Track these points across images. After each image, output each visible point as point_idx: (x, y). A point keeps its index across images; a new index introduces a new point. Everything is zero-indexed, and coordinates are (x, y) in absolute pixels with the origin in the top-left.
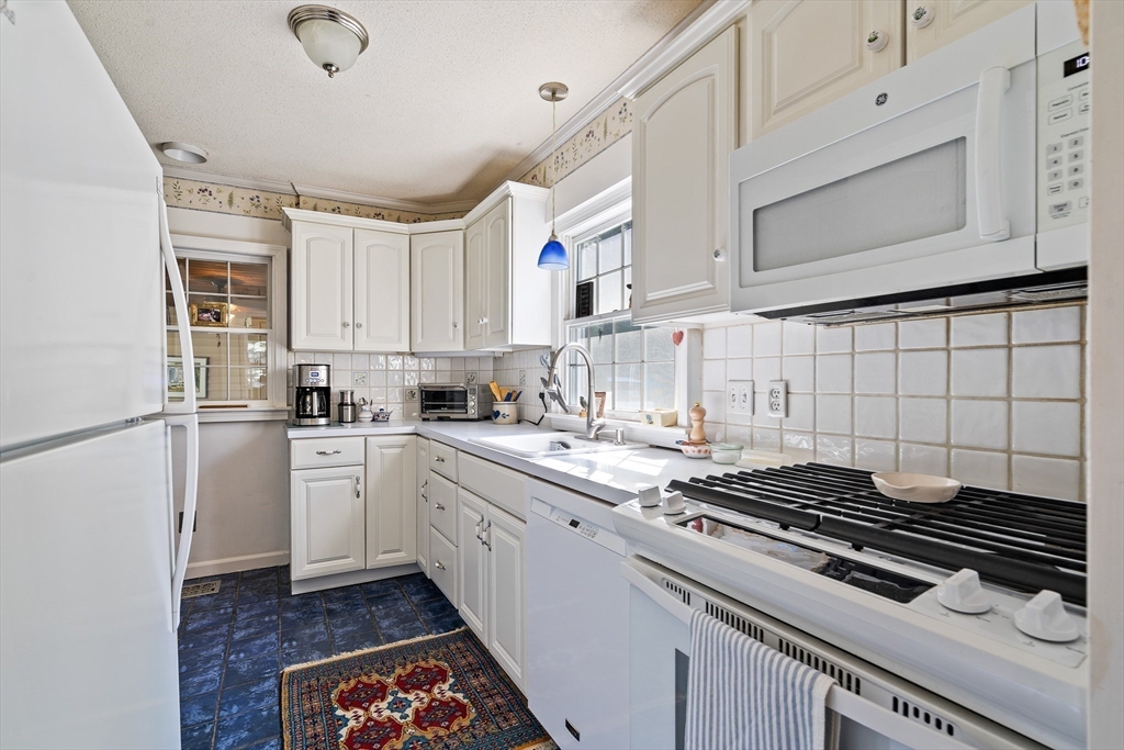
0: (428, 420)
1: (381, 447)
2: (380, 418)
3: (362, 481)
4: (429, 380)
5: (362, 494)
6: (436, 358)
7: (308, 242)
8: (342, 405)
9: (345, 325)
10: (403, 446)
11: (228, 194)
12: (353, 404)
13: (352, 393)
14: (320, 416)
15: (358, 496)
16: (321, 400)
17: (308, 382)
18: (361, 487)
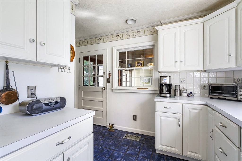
0: (213, 98)
1: (189, 108)
2: (190, 96)
3: (181, 120)
4: (213, 81)
5: (181, 126)
6: (216, 72)
7: (163, 36)
8: (176, 90)
9: (176, 62)
10: (200, 110)
11: (144, 30)
12: (180, 90)
13: (179, 86)
14: (167, 94)
15: (179, 126)
16: (167, 88)
17: (164, 82)
18: (180, 123)
